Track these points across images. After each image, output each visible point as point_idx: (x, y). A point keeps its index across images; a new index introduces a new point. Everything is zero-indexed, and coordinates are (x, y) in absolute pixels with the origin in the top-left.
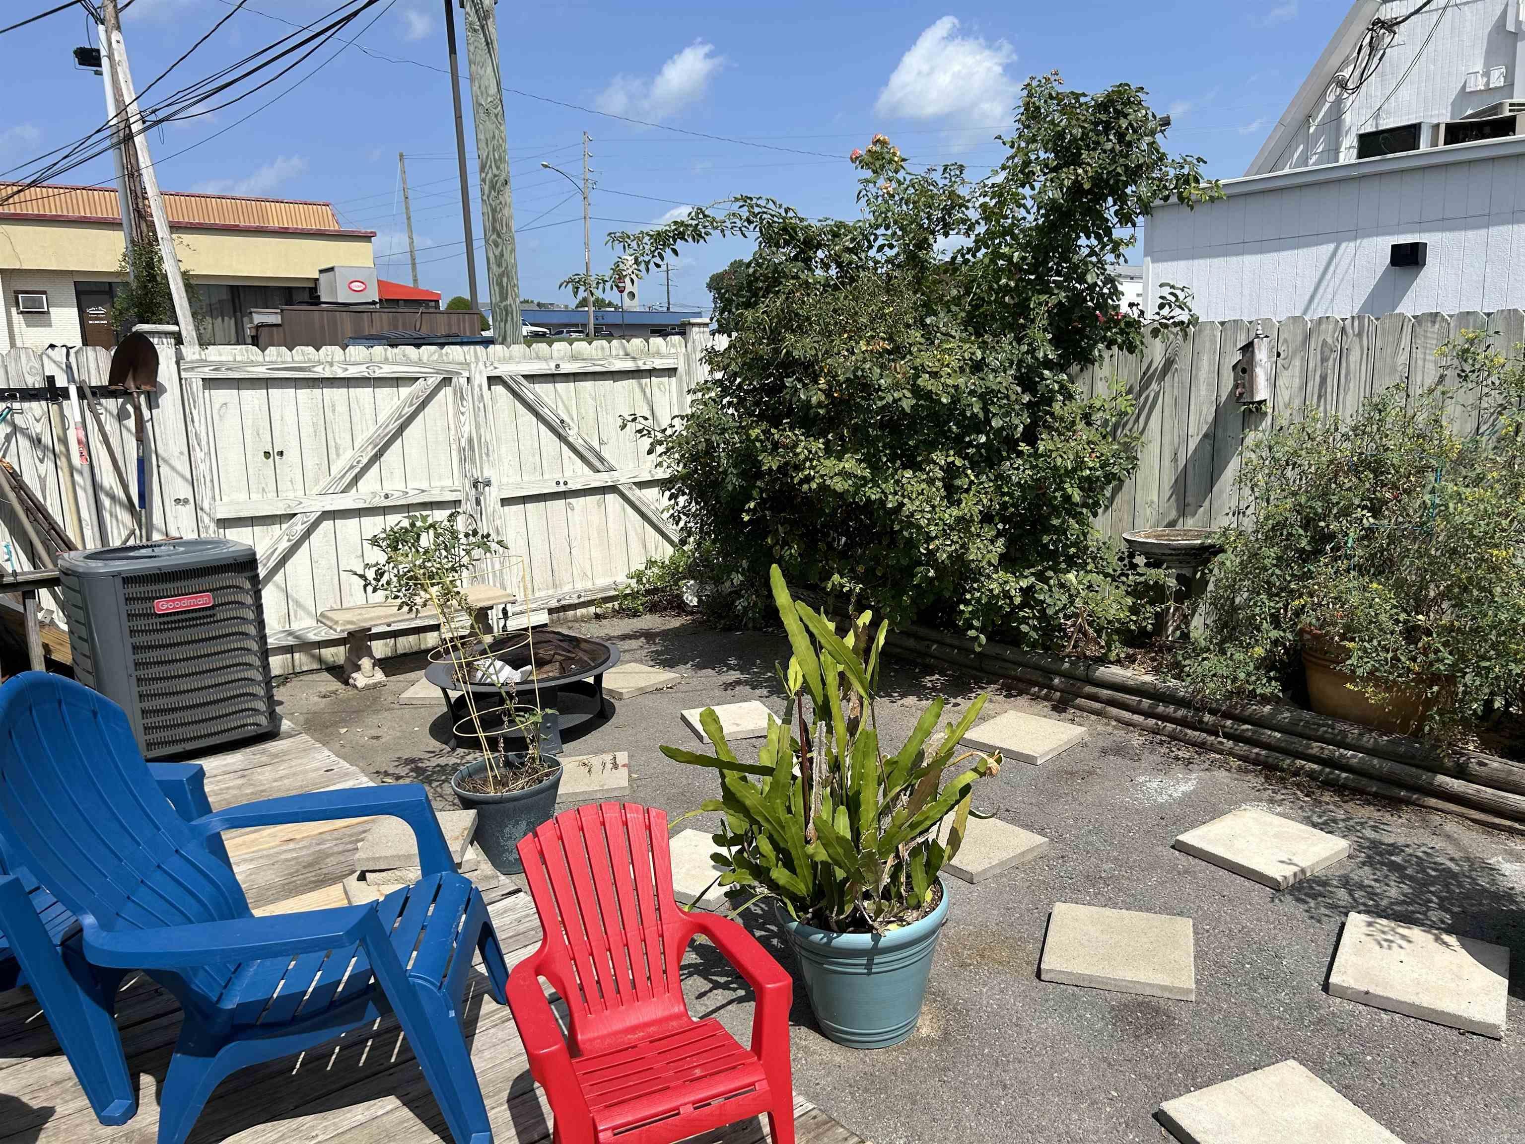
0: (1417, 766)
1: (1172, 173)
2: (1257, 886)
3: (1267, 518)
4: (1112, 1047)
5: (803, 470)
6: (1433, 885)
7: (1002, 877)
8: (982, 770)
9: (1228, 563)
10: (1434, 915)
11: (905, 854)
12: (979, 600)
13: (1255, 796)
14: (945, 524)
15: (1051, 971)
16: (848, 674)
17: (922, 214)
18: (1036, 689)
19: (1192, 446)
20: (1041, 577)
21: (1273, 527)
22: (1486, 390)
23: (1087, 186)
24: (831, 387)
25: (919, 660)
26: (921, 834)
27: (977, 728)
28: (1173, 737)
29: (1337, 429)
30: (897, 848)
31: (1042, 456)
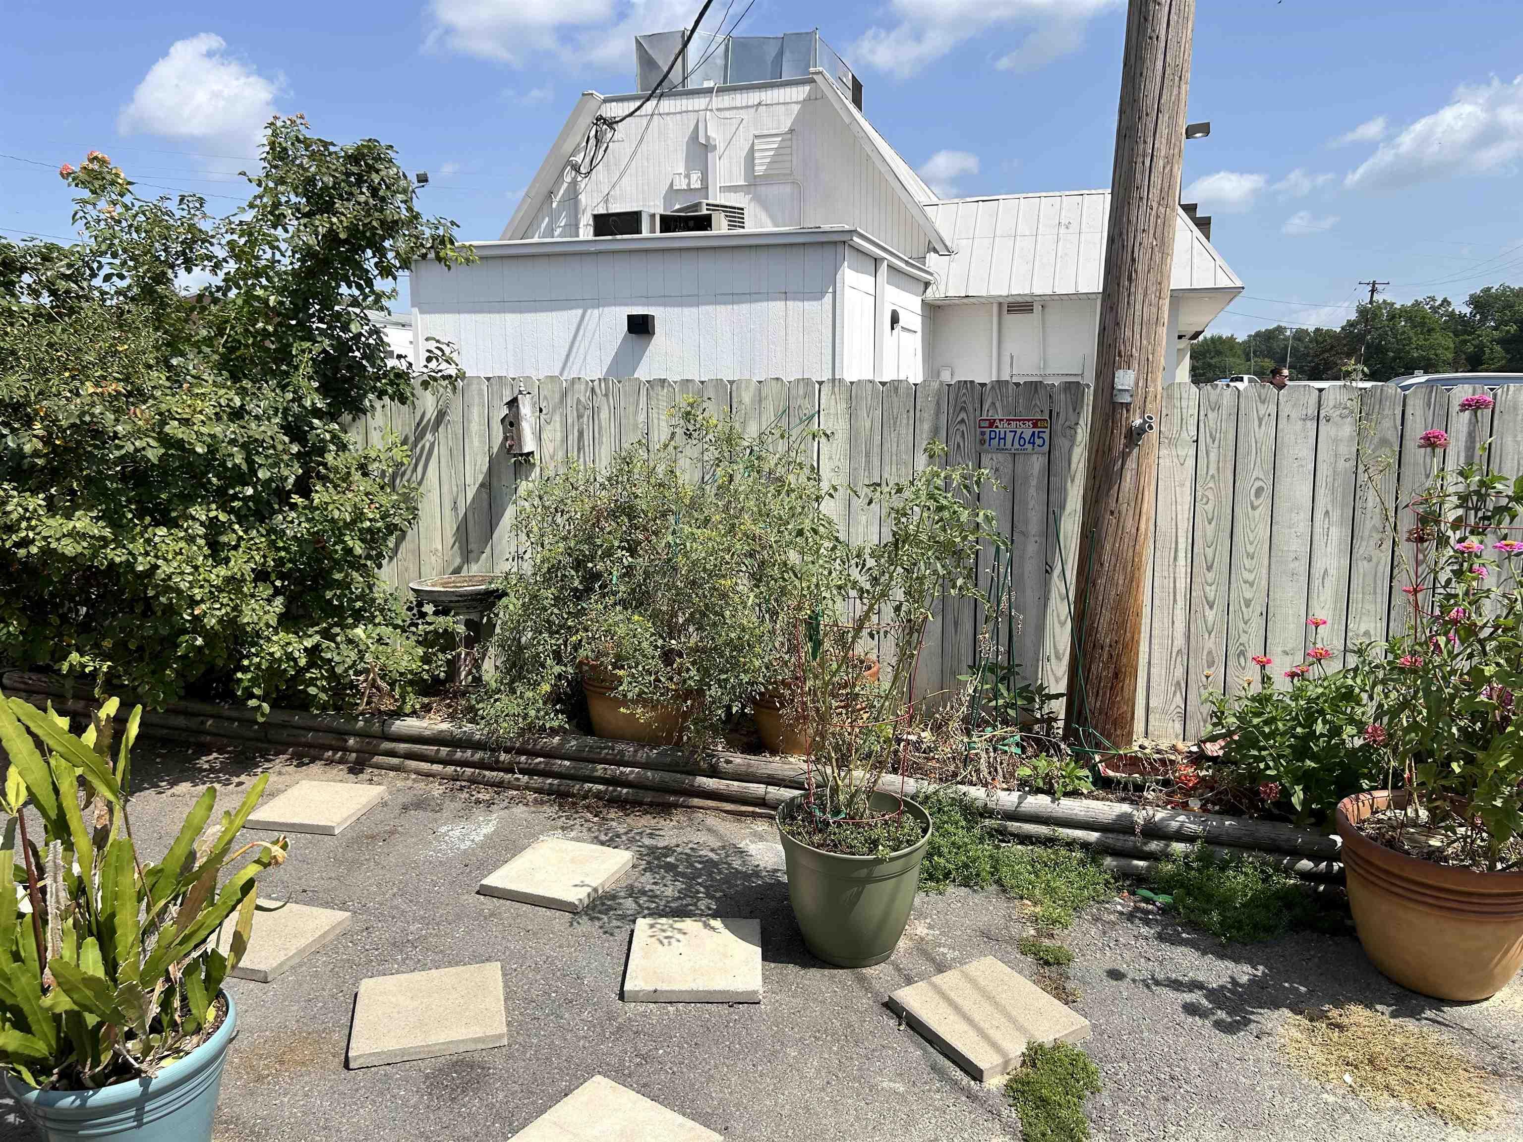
0: (682, 772)
1: (428, 233)
2: (558, 913)
3: (543, 562)
4: (428, 1118)
5: (17, 532)
6: (699, 877)
7: (301, 966)
8: (265, 860)
9: (511, 607)
10: (702, 905)
11: (176, 973)
12: (258, 666)
13: (551, 826)
14: (213, 586)
15: (360, 1056)
16: (90, 777)
17: (157, 244)
18: (330, 753)
19: (470, 494)
20: (327, 634)
21: (549, 569)
22: (706, 446)
23: (343, 236)
24: (50, 434)
25: (192, 740)
26: (196, 947)
27: (266, 806)
28: (473, 781)
29: (595, 480)
30: (167, 971)
31: (317, 508)
